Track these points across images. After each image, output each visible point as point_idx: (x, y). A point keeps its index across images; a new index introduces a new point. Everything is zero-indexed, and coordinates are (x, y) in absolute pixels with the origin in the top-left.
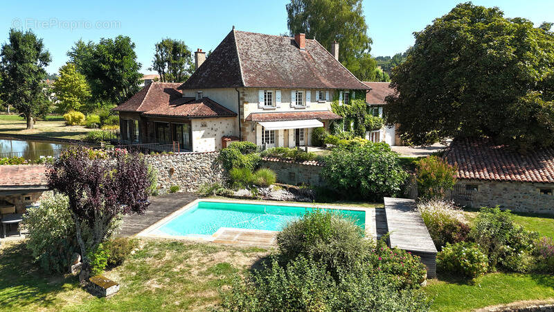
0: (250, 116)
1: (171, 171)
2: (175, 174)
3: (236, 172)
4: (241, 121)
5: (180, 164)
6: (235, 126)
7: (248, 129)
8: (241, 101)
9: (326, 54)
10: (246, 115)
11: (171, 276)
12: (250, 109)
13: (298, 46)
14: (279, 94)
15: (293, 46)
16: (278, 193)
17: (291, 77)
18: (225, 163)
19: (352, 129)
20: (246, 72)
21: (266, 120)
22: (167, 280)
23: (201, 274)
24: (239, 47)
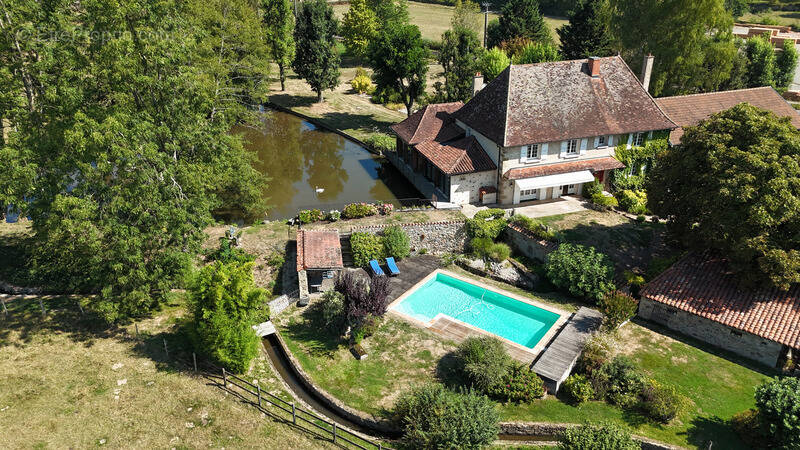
0: (508, 172)
1: (422, 237)
2: (426, 239)
3: (476, 241)
4: (499, 175)
5: (430, 232)
6: (494, 177)
7: (506, 184)
8: (502, 158)
9: (628, 77)
10: (505, 171)
11: (396, 352)
12: (508, 165)
13: (589, 73)
14: (545, 147)
15: (583, 74)
16: (508, 272)
17: (566, 123)
18: (469, 231)
19: (642, 174)
20: (511, 125)
21: (525, 176)
22: (394, 355)
23: (412, 355)
24: (512, 88)
